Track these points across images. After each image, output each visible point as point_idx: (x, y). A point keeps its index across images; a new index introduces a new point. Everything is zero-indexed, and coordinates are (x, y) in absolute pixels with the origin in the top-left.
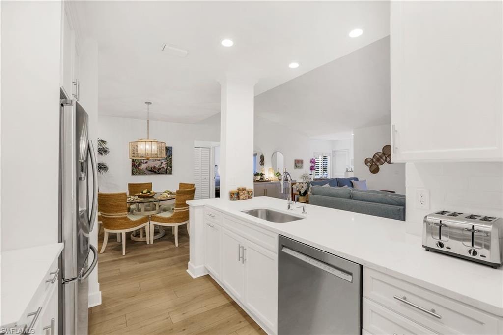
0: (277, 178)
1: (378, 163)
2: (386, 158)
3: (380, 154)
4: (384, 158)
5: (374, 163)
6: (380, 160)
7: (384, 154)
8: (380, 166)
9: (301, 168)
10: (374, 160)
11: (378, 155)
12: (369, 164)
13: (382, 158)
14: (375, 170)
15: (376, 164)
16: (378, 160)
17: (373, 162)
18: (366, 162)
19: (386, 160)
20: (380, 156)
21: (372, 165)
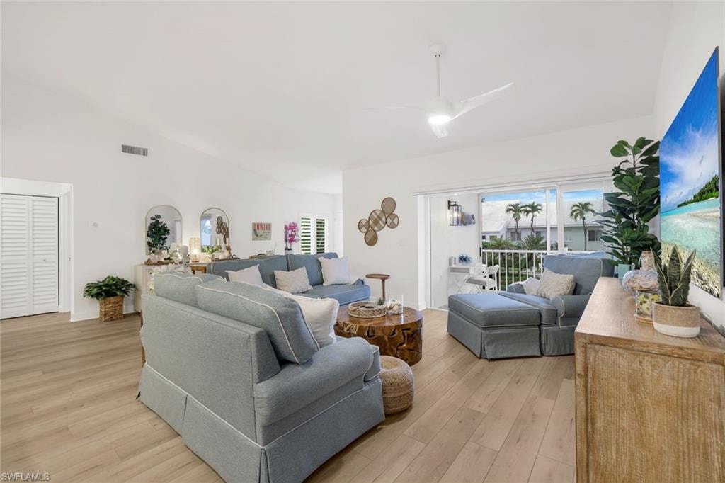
0: (210, 256)
1: (376, 229)
2: (386, 219)
3: (378, 213)
4: (384, 219)
5: (370, 229)
6: (378, 222)
7: (383, 212)
8: (378, 232)
9: (268, 237)
10: (371, 222)
11: (376, 214)
12: (364, 230)
13: (381, 219)
14: (372, 241)
15: (373, 229)
16: (376, 222)
17: (369, 226)
18: (360, 226)
19: (386, 223)
20: (378, 216)
21: (368, 231)
